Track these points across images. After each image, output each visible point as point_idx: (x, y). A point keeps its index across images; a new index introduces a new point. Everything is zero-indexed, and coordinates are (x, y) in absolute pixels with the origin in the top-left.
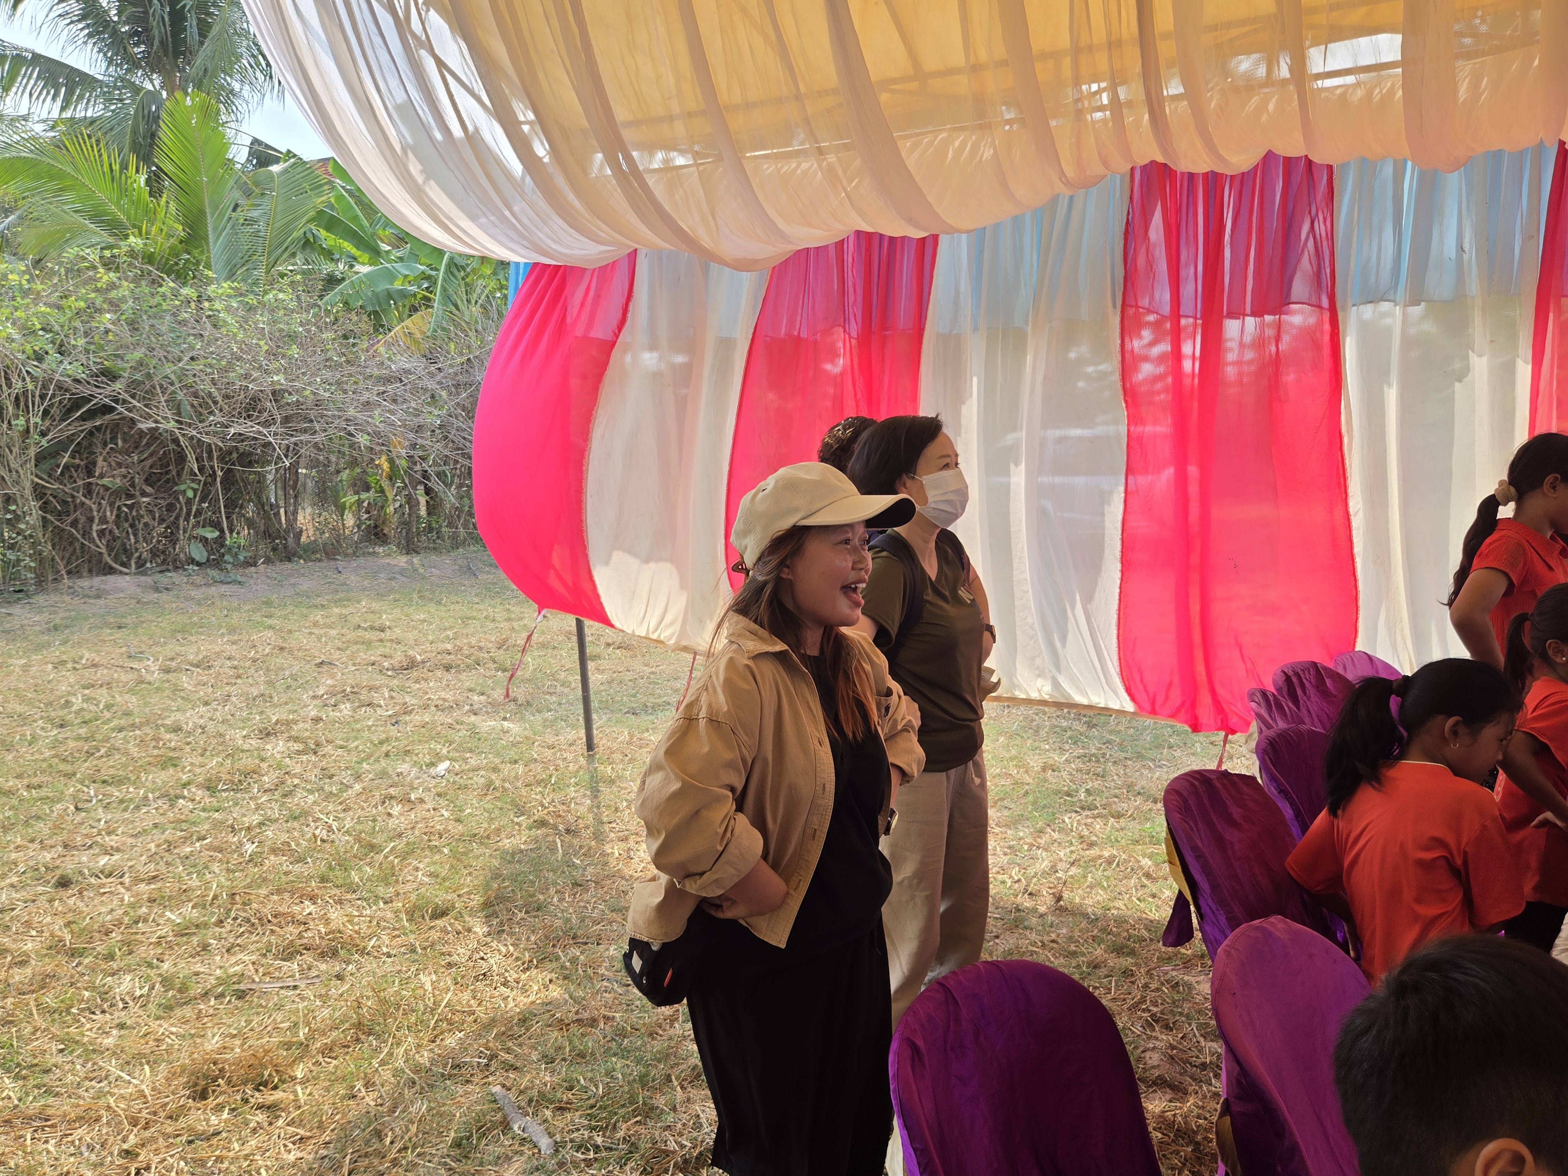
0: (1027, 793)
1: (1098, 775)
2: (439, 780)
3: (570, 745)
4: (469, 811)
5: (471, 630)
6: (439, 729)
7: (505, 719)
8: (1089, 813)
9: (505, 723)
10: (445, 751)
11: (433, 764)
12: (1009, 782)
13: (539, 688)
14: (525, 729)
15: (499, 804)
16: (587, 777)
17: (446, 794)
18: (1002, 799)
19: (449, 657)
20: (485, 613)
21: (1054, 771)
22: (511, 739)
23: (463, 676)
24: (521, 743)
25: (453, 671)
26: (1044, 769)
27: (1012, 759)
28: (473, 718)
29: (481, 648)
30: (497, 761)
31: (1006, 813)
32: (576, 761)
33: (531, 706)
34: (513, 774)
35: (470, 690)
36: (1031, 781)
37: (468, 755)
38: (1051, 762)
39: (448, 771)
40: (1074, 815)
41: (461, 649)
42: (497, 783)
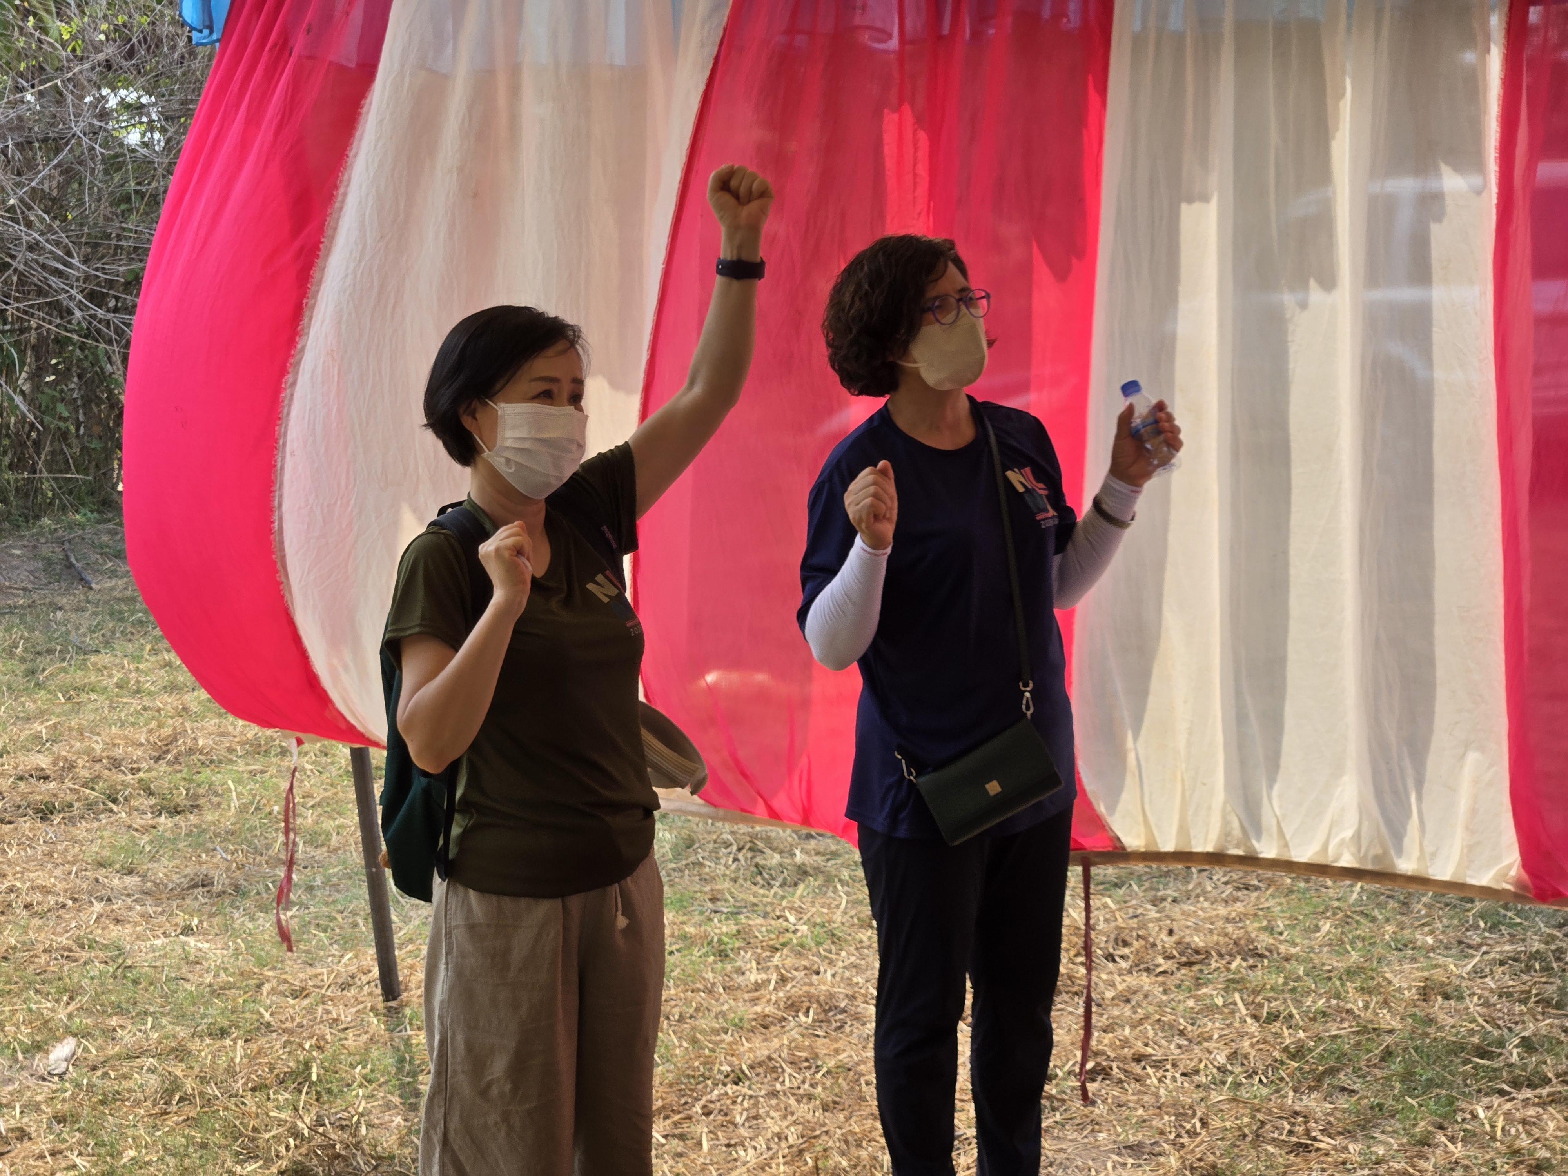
0: (1388, 1054)
1: (1546, 1002)
2: (55, 1084)
3: (345, 986)
4: (132, 1153)
5: (87, 717)
6: (43, 959)
7: (188, 930)
8: (1527, 1093)
9: (191, 941)
10: (62, 1015)
11: (38, 1047)
12: (1346, 1028)
13: (256, 851)
14: (237, 953)
15: (198, 1136)
16: (390, 1061)
17: (75, 1118)
18: (1332, 1071)
19: (43, 786)
20: (117, 676)
21: (1447, 997)
22: (208, 979)
23: (81, 830)
24: (229, 986)
25: (57, 818)
26: (1425, 994)
27: (1350, 973)
28: (114, 931)
29: (116, 763)
30: (182, 1032)
31: (1343, 1102)
32: (361, 1025)
33: (244, 895)
34: (222, 1063)
35: (101, 865)
36: (1395, 1024)
37: (114, 1021)
38: (1438, 975)
39: (73, 1060)
40: (1496, 1100)
41: (72, 767)
42: (189, 1085)
